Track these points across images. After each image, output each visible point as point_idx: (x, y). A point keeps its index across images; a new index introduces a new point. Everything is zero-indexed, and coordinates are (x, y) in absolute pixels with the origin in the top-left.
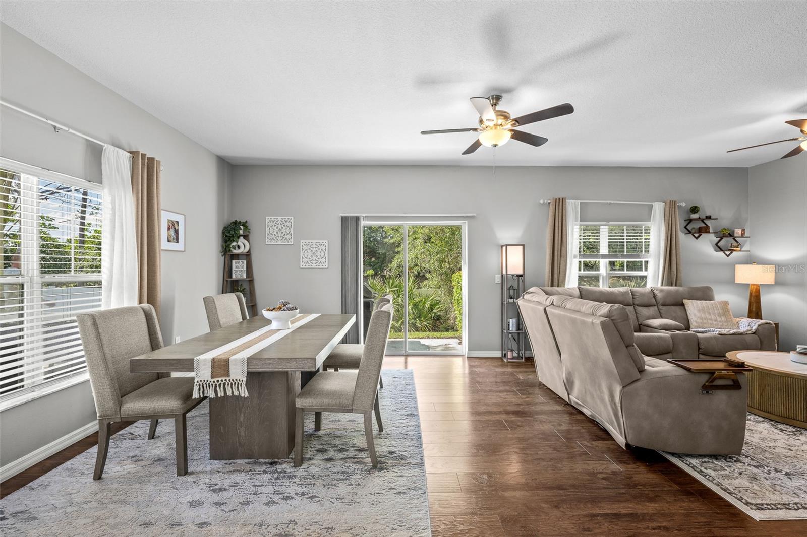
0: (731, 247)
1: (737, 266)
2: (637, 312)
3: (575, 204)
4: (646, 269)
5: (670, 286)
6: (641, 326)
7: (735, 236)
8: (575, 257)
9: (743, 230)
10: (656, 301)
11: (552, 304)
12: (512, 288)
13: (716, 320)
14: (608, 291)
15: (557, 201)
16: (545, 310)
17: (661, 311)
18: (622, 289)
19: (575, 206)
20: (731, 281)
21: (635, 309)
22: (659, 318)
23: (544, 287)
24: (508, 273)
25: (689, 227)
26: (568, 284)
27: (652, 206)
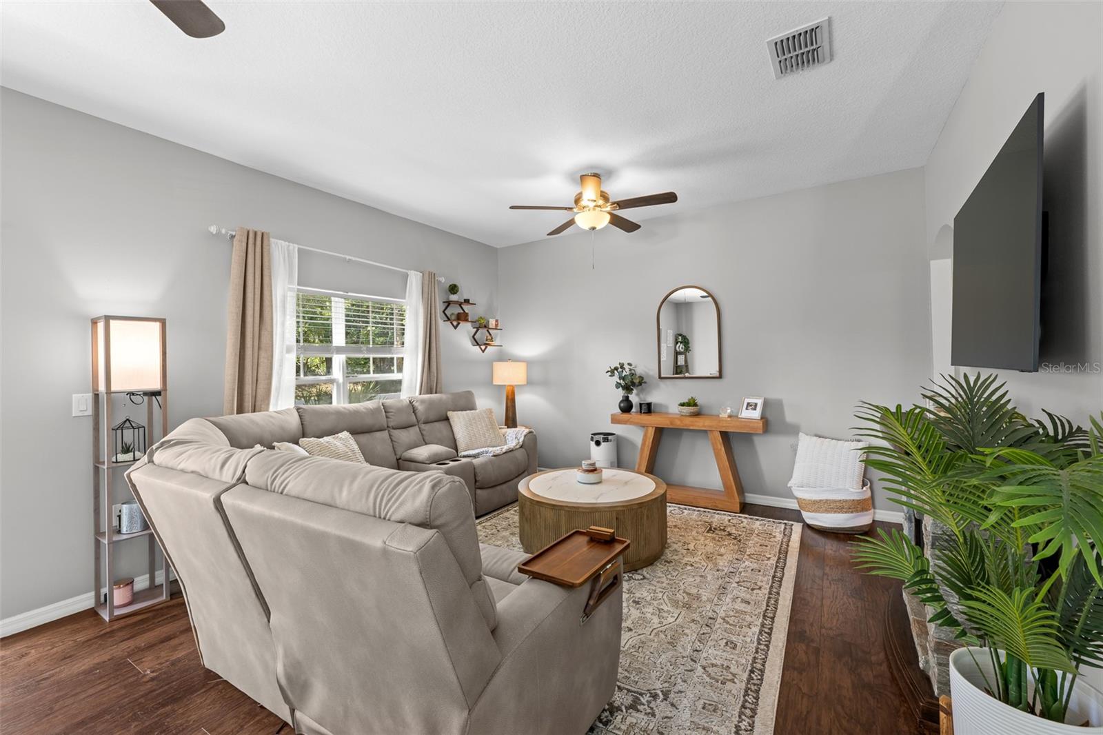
0: (487, 340)
1: (494, 363)
2: (393, 439)
3: (288, 250)
4: (400, 369)
5: (428, 394)
6: (400, 461)
7: (490, 327)
8: (289, 350)
9: (497, 321)
10: (416, 418)
11: (242, 480)
12: (127, 424)
13: (484, 436)
14: (348, 410)
15: (251, 236)
16: (218, 503)
17: (424, 433)
18: (370, 405)
19: (289, 254)
20: (489, 382)
21: (390, 435)
22: (422, 445)
23: (222, 415)
24: (113, 388)
25: (448, 312)
26: (276, 404)
27: (407, 276)
